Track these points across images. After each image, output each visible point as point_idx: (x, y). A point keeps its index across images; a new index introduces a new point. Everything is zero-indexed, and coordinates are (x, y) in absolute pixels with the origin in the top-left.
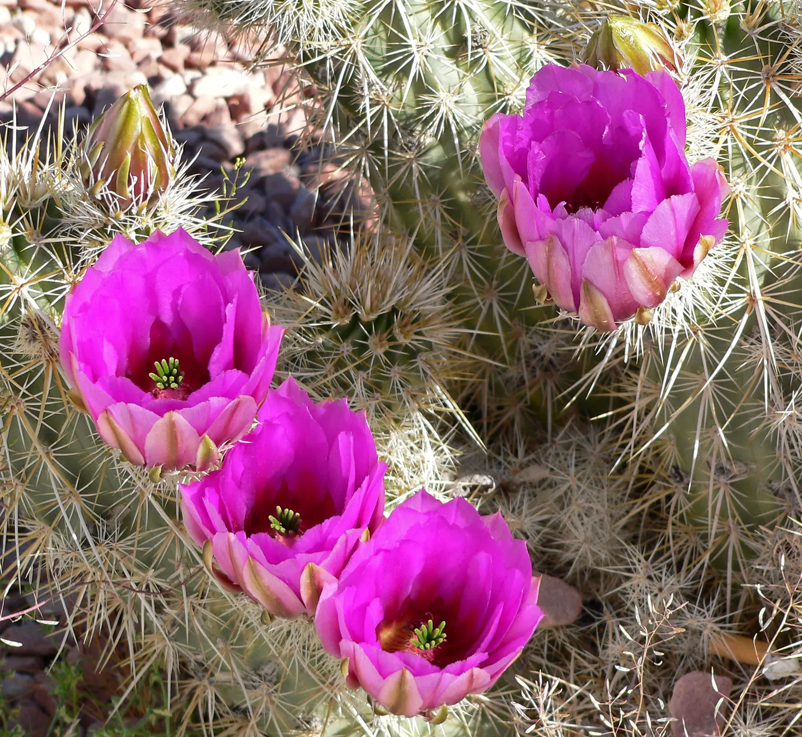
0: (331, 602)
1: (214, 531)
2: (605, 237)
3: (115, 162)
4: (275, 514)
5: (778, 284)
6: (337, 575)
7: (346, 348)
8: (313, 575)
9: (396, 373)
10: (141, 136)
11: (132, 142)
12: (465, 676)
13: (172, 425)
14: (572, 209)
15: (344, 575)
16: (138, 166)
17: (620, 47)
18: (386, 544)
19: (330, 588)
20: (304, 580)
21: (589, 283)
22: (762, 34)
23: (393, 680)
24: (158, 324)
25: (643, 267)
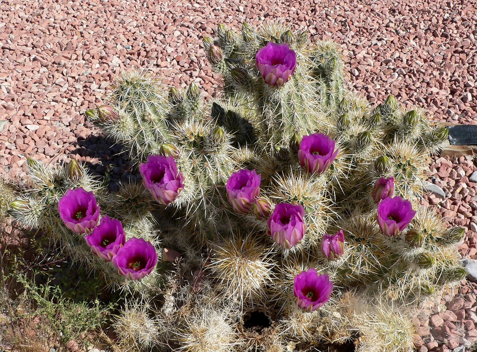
0: (115, 259)
1: (91, 245)
2: (161, 188)
3: (70, 173)
4: (105, 241)
5: (208, 193)
6: (116, 254)
7: (127, 205)
8: (110, 254)
9: (138, 210)
10: (74, 168)
11: (73, 170)
12: (141, 273)
13: (78, 226)
14: (154, 183)
15: (118, 254)
16: (74, 174)
17: (165, 150)
18: (126, 247)
19: (115, 256)
20: (108, 254)
21: (159, 196)
22: (201, 143)
23: (128, 274)
24: (78, 205)
25: (168, 194)
